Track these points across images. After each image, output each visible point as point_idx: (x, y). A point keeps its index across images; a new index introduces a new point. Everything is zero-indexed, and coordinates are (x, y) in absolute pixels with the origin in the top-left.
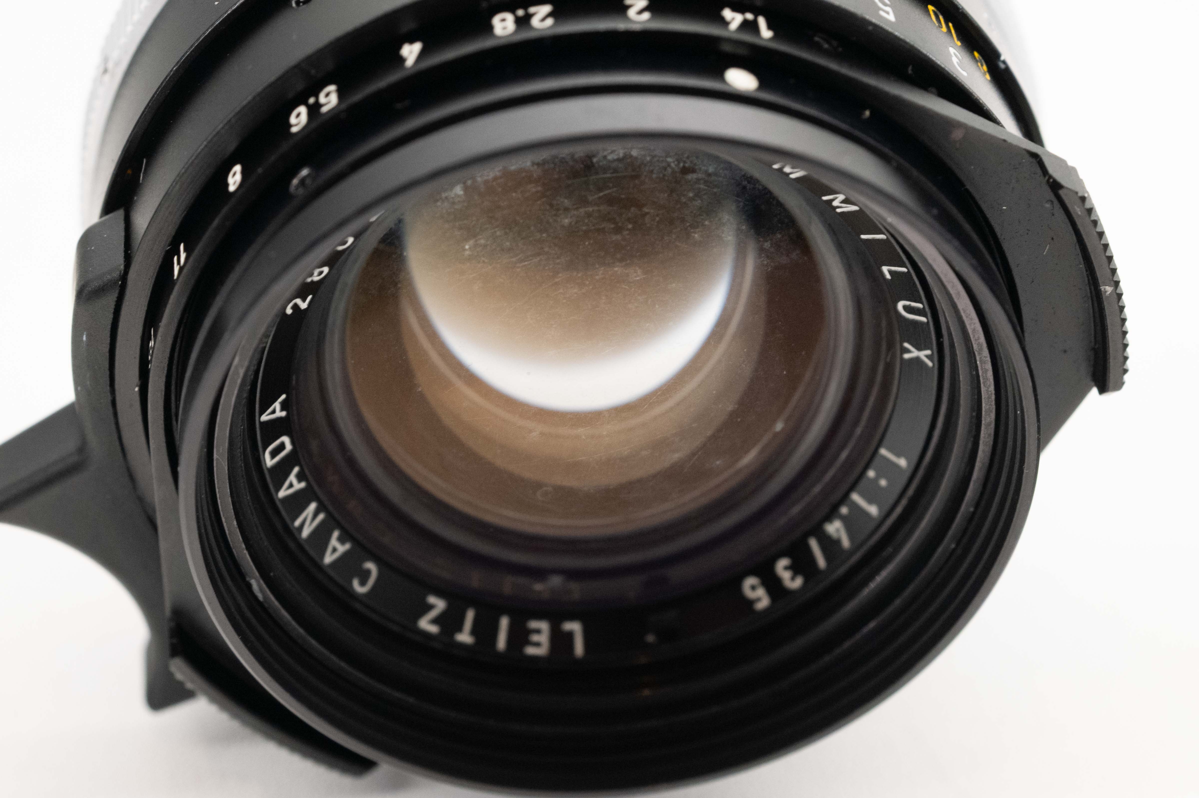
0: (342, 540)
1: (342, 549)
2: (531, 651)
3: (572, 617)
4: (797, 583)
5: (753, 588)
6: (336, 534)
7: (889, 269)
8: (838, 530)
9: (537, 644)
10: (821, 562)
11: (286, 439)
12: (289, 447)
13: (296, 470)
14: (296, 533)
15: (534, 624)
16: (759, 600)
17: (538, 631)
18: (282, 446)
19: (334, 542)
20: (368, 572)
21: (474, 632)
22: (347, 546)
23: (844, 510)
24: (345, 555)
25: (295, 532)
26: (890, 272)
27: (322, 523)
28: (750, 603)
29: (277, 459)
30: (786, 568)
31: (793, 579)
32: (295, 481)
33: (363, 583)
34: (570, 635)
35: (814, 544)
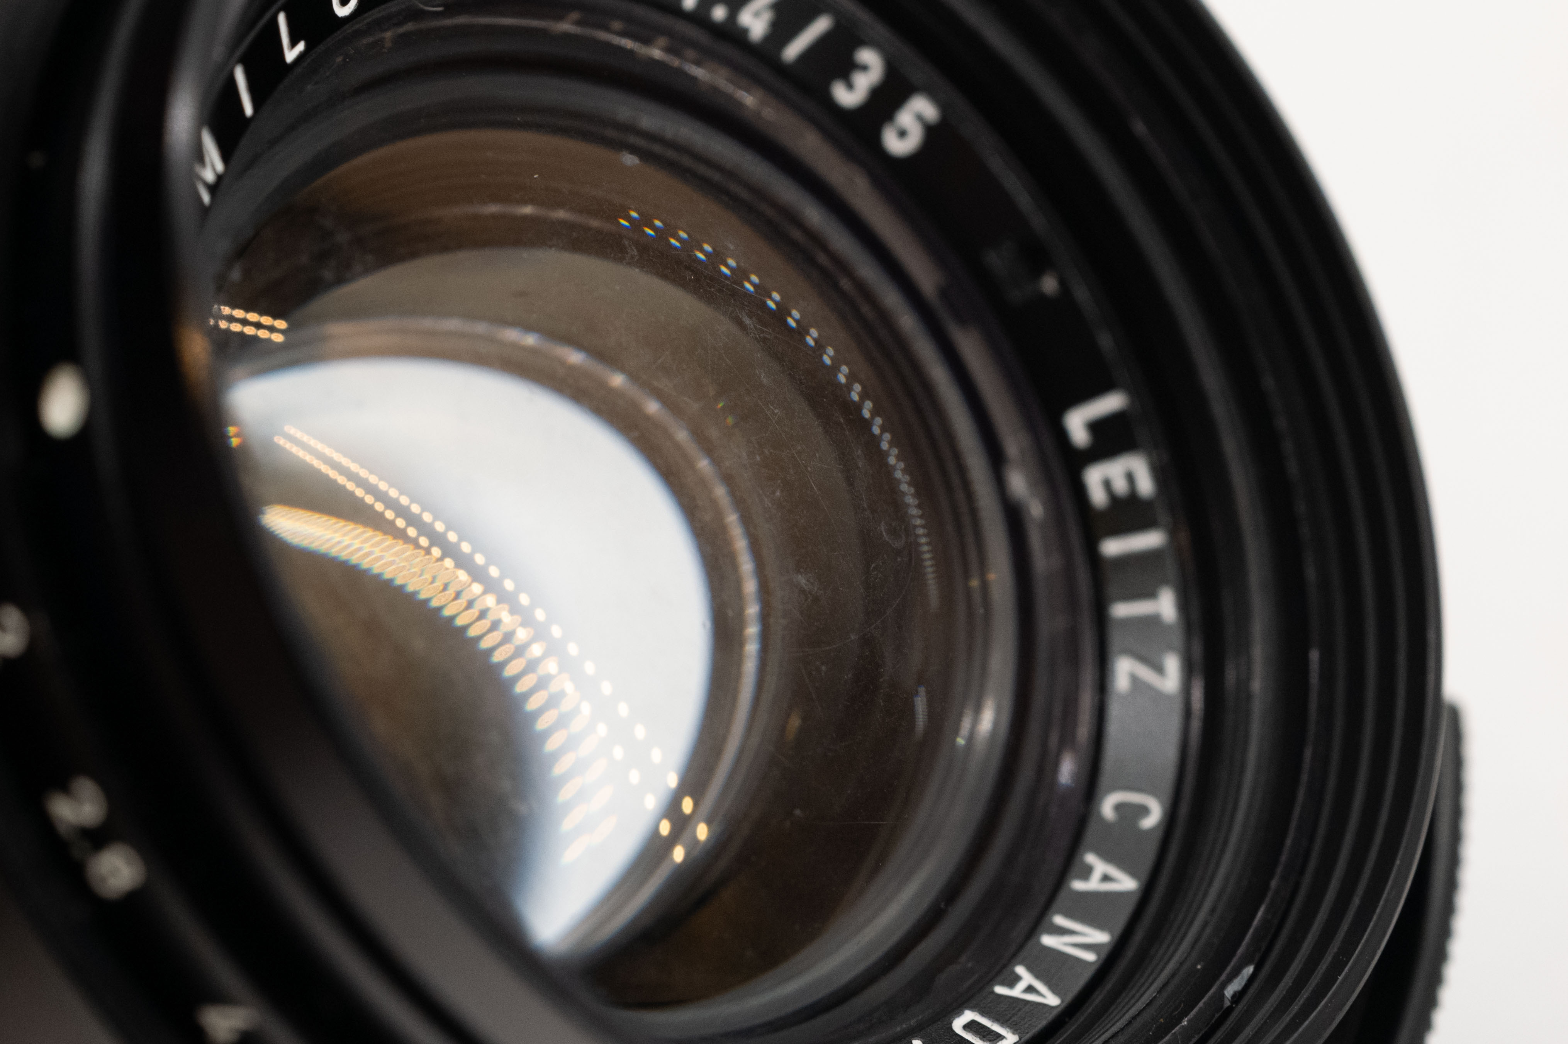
0: (1086, 872)
1: (1099, 866)
2: (1146, 485)
3: (1062, 435)
4: (868, 56)
5: (902, 134)
6: (1078, 885)
7: (288, 48)
8: (757, 14)
9: (1130, 478)
10: (820, 26)
11: (958, 1024)
12: (969, 1016)
13: (1000, 990)
14: (1105, 952)
15: (1098, 496)
16: (920, 118)
17: (1107, 484)
18: (971, 1026)
19: (1093, 884)
20: (1119, 808)
21: (1150, 594)
22: (1091, 858)
23: (719, 13)
24: (1108, 857)
25: (1104, 954)
26: (293, 44)
27: (1069, 914)
28: (931, 132)
29: (996, 1028)
30: (850, 86)
31: (864, 68)
32: (1021, 986)
33: (1144, 811)
34: (1096, 427)
35: (793, 50)
